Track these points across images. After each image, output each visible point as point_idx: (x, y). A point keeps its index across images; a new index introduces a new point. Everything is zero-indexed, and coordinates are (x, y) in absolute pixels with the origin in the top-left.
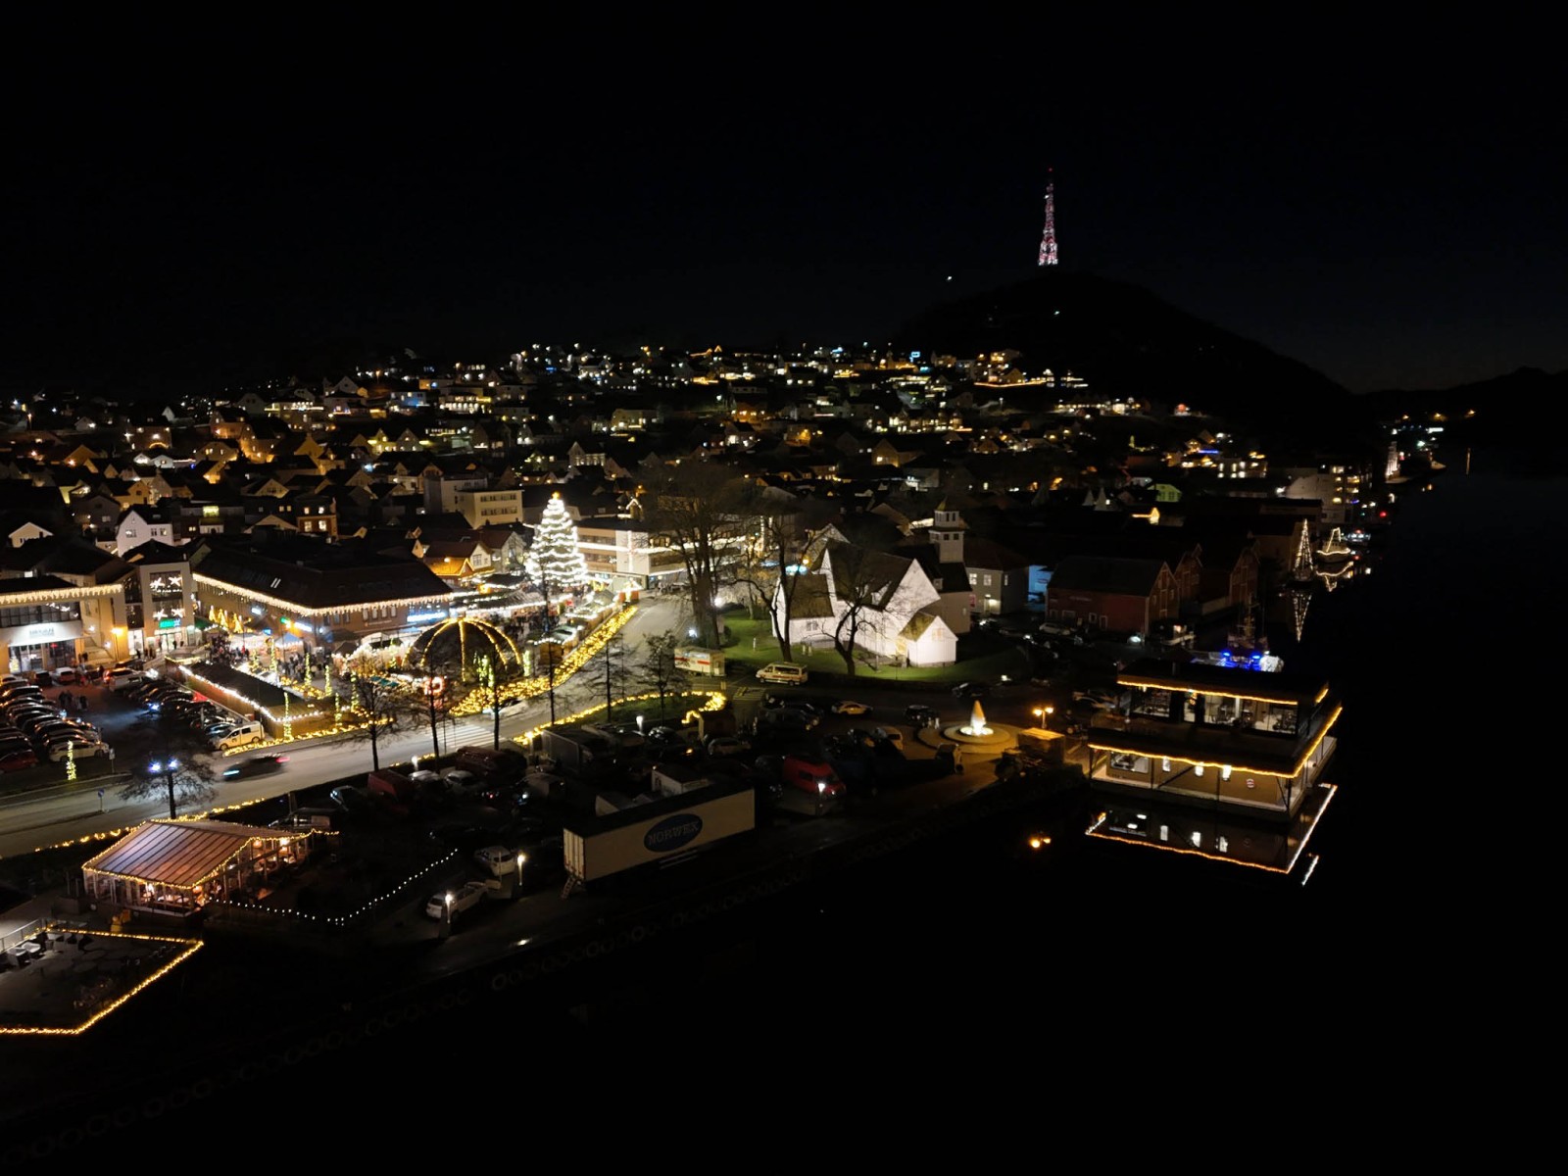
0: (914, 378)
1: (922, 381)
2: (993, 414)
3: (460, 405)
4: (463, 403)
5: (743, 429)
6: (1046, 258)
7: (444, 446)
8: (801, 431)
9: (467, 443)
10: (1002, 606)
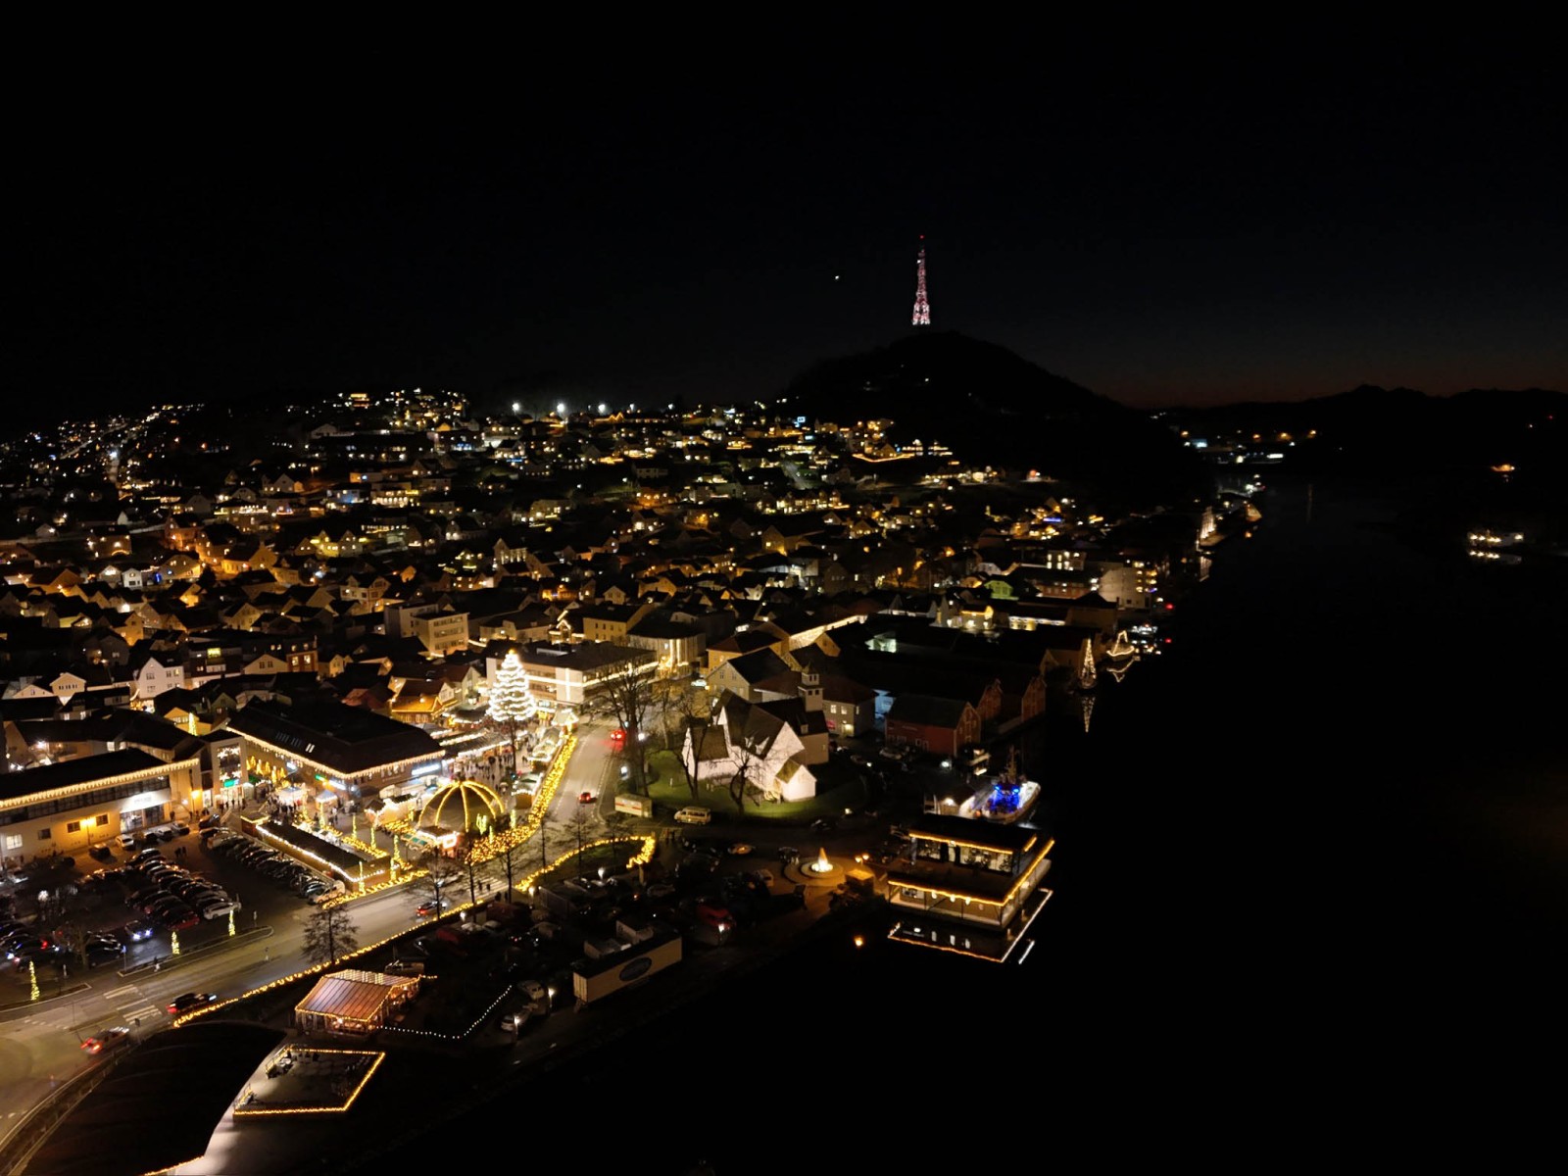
0: (800, 447)
1: (809, 450)
2: (868, 488)
3: (390, 500)
4: (393, 498)
5: (647, 515)
6: (920, 318)
7: (380, 542)
8: (700, 515)
9: (401, 539)
10: (855, 730)
